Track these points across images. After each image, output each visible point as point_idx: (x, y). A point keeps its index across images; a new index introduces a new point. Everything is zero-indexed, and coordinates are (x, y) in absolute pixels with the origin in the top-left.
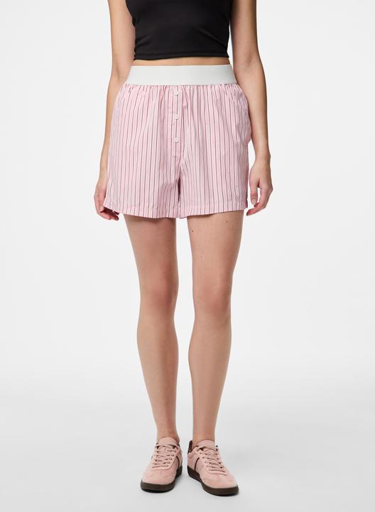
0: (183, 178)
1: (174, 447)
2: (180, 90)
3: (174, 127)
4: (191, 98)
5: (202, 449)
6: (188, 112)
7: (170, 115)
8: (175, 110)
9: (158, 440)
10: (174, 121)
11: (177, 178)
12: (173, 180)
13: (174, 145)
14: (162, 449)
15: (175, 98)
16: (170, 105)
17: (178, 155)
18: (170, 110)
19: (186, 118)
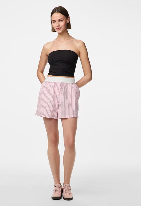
0: (59, 107)
1: (60, 186)
2: (60, 84)
3: (57, 93)
4: (63, 86)
5: (65, 186)
6: (61, 90)
7: (57, 90)
8: (58, 89)
9: (55, 184)
10: (58, 92)
11: (57, 107)
12: (56, 107)
13: (57, 98)
14: (57, 187)
15: (58, 85)
16: (57, 87)
17: (58, 101)
18: (57, 89)
19: (61, 91)
